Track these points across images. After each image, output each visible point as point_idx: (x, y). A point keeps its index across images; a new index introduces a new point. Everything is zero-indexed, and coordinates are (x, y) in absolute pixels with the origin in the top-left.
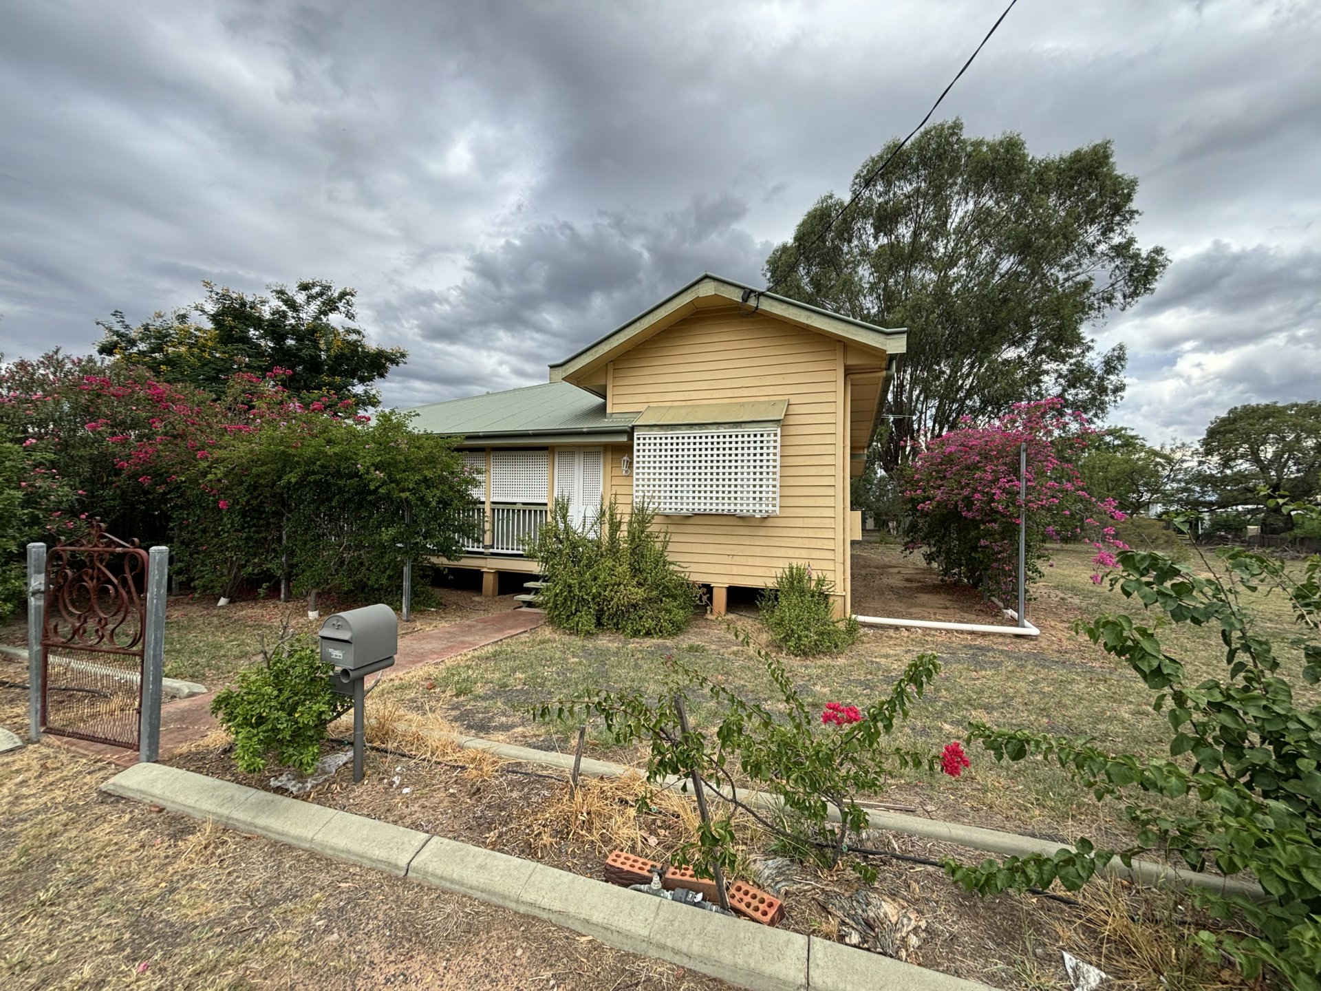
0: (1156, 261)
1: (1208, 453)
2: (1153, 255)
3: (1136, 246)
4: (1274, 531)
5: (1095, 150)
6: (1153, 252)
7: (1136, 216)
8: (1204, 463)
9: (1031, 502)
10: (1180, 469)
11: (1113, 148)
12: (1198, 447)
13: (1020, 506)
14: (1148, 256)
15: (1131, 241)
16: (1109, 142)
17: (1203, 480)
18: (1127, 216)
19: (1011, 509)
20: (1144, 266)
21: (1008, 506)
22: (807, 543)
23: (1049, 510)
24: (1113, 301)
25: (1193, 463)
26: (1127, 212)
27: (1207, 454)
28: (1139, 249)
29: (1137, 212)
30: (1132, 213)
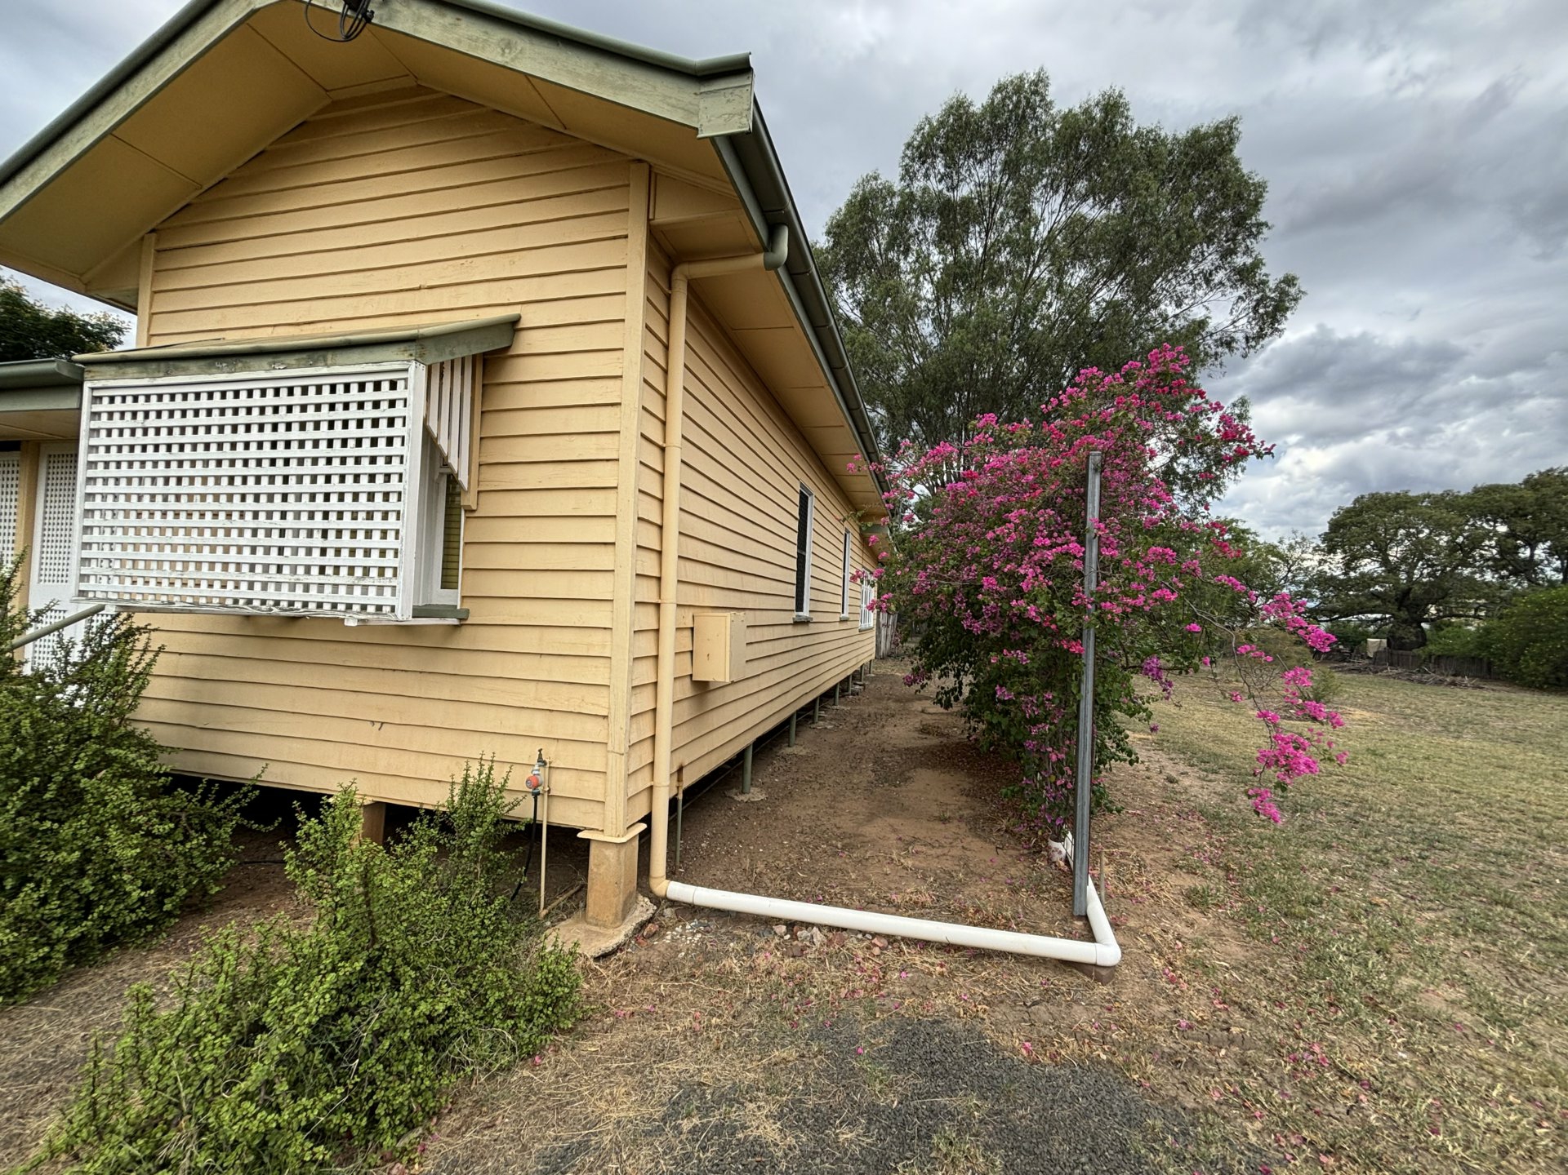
0: (1287, 294)
1: (1331, 550)
2: (1283, 285)
3: (1264, 270)
4: (1402, 647)
5: (1217, 132)
6: (1283, 282)
7: (1265, 230)
8: (1325, 561)
9: (1111, 598)
10: (1300, 569)
11: (1240, 127)
12: (1320, 543)
13: (1081, 609)
14: (1277, 287)
15: (1257, 264)
16: (1236, 118)
17: (1324, 581)
18: (1254, 230)
19: (1058, 616)
20: (1272, 299)
21: (1051, 611)
22: (547, 697)
23: (1153, 619)
24: (1234, 345)
25: (1312, 561)
26: (1253, 225)
27: (1329, 552)
28: (1266, 275)
29: (1266, 224)
30: (1260, 225)
